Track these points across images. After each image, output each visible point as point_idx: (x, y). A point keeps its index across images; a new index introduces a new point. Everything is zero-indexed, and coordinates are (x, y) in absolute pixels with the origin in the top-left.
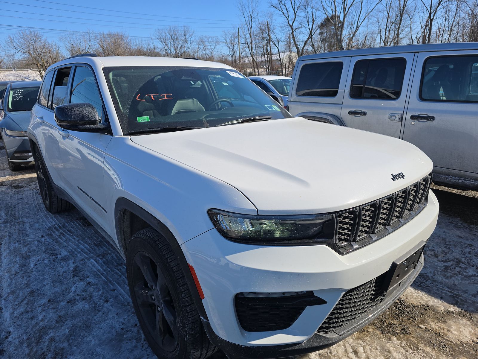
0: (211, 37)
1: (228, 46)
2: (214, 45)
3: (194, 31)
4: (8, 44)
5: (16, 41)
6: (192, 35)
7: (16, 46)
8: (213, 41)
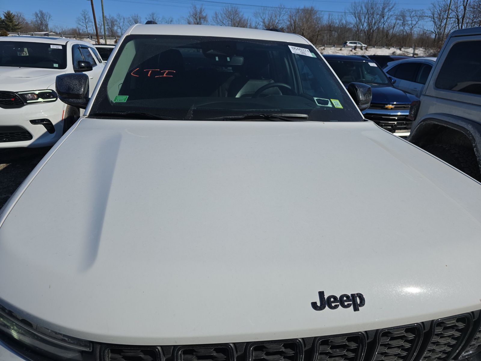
0: (414, 11)
1: (434, 22)
2: (417, 20)
3: (395, 4)
4: (213, 19)
5: (220, 17)
6: (392, 8)
7: (219, 21)
8: (416, 16)
